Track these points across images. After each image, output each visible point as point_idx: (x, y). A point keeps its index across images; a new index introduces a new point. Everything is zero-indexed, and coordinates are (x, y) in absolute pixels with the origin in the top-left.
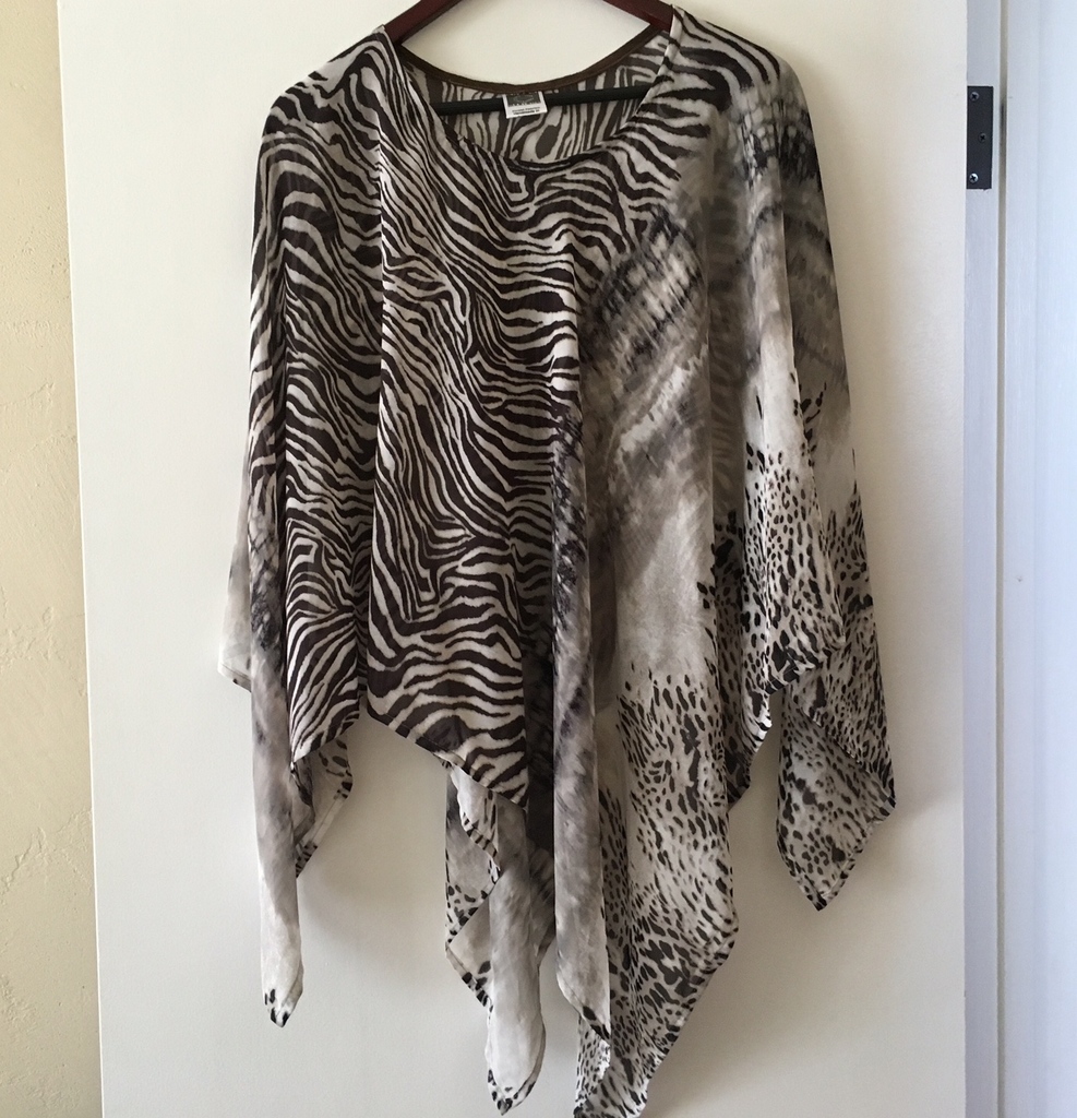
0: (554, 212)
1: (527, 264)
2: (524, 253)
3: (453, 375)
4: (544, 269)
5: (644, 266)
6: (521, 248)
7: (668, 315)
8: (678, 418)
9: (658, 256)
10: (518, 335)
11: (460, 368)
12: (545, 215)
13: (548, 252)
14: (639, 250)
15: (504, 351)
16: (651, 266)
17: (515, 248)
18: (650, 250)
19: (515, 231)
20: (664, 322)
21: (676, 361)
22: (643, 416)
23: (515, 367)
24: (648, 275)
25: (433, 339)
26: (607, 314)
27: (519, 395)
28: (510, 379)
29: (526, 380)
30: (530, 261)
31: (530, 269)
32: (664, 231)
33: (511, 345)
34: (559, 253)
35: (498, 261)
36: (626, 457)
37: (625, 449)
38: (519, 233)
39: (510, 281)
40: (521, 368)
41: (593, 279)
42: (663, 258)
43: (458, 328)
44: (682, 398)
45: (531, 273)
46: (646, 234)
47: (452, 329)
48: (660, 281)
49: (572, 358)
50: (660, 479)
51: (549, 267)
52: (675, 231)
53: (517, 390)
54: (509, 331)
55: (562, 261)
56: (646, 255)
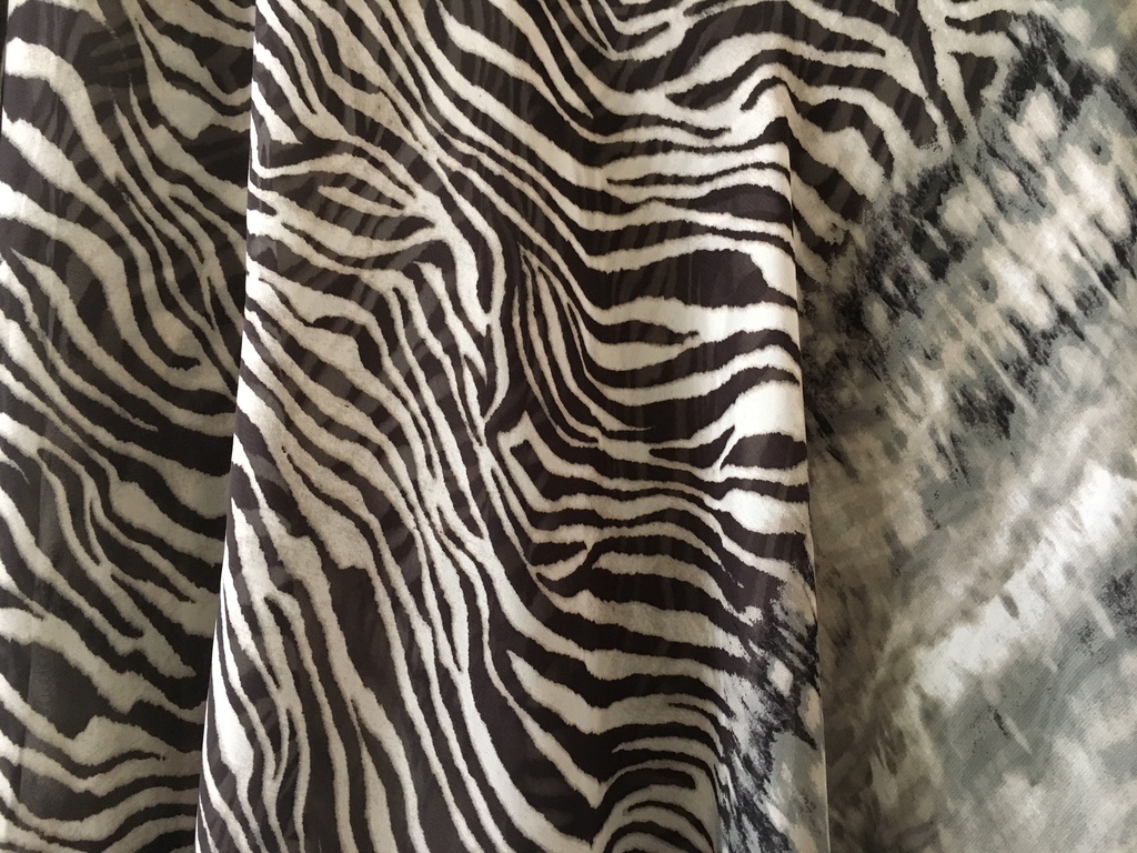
0: (739, 32)
1: (660, 179)
2: (653, 148)
3: (450, 480)
4: (705, 189)
5: (987, 181)
6: (644, 135)
7: (1063, 316)
8: (1101, 615)
9: (1032, 153)
10: (629, 367)
11: (471, 460)
12: (714, 43)
13: (719, 142)
14: (973, 139)
15: (595, 409)
16: (1008, 182)
17: (630, 136)
18: (1006, 139)
19: (630, 90)
20: (1049, 336)
21: (1089, 448)
22: (985, 599)
23: (619, 450)
24: (1000, 206)
25: (396, 377)
26: (877, 312)
27: (631, 523)
28: (607, 483)
29: (650, 485)
30: (669, 171)
31: (667, 191)
32: (1049, 83)
33: (613, 394)
34: (751, 145)
35: (583, 170)
36: (931, 712)
37: (929, 689)
38: (640, 94)
39: (613, 223)
40: (639, 452)
41: (837, 219)
42: (1048, 157)
43: (467, 346)
44: (1116, 560)
45: (671, 202)
46: (993, 93)
47: (451, 348)
48: (1037, 221)
49: (788, 438)
50: (1039, 791)
51: (721, 183)
52: (1082, 81)
53: (626, 510)
54: (609, 356)
55: (759, 166)
56: (993, 153)
